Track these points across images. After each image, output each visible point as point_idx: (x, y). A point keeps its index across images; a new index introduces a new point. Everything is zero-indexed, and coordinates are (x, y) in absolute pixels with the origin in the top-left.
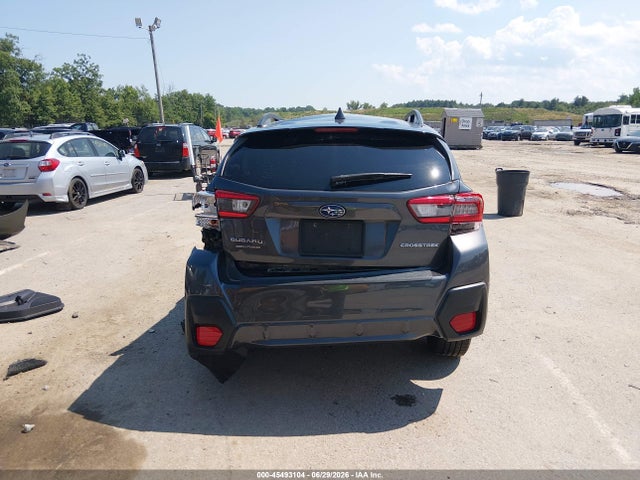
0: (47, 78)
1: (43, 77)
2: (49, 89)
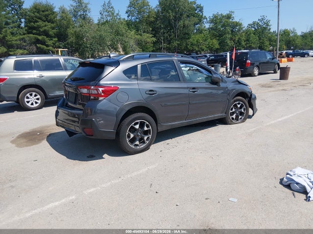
0: (244, 29)
1: (242, 29)
2: (243, 34)
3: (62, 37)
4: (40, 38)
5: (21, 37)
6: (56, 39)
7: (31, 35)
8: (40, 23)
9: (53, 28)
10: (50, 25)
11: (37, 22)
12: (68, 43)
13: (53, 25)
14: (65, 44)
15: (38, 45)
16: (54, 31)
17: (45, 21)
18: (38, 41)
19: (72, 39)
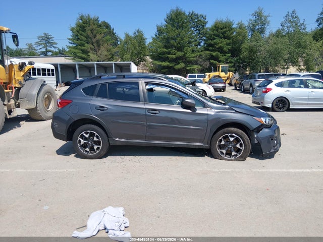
3: (235, 52)
4: (214, 54)
5: (199, 54)
6: (230, 55)
7: (207, 52)
8: (217, 40)
9: (228, 44)
10: (225, 41)
11: (214, 39)
12: (240, 59)
13: (228, 41)
14: (237, 59)
15: (211, 61)
16: (229, 47)
17: (221, 38)
18: (212, 57)
19: (245, 54)
